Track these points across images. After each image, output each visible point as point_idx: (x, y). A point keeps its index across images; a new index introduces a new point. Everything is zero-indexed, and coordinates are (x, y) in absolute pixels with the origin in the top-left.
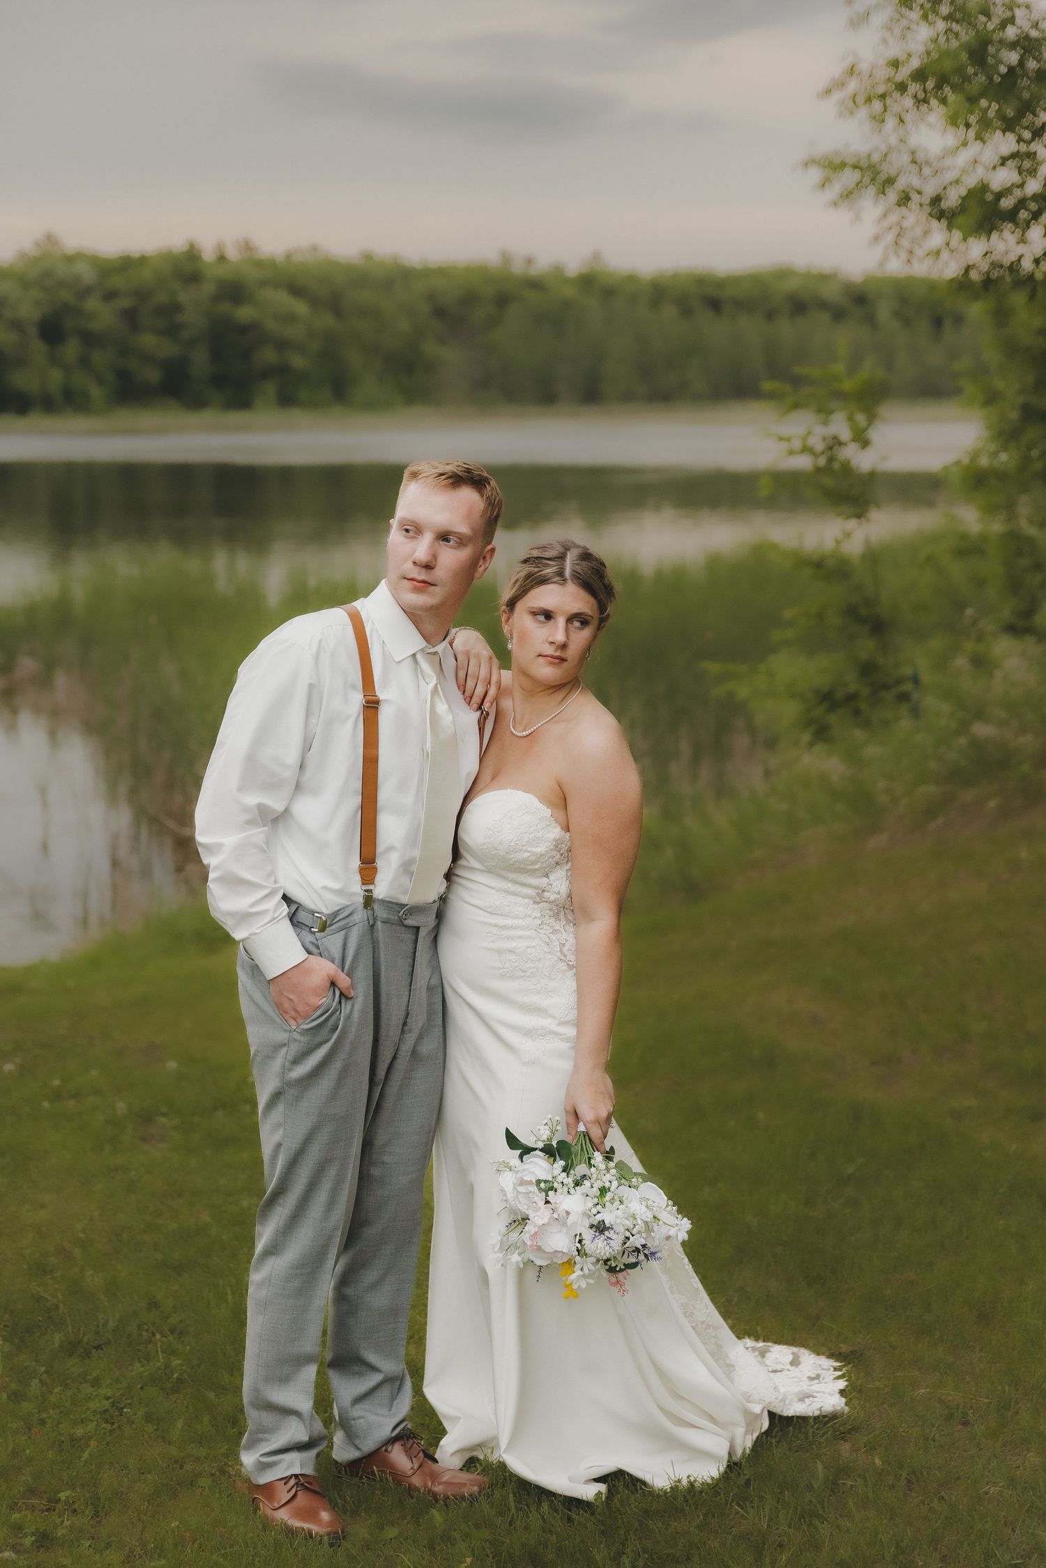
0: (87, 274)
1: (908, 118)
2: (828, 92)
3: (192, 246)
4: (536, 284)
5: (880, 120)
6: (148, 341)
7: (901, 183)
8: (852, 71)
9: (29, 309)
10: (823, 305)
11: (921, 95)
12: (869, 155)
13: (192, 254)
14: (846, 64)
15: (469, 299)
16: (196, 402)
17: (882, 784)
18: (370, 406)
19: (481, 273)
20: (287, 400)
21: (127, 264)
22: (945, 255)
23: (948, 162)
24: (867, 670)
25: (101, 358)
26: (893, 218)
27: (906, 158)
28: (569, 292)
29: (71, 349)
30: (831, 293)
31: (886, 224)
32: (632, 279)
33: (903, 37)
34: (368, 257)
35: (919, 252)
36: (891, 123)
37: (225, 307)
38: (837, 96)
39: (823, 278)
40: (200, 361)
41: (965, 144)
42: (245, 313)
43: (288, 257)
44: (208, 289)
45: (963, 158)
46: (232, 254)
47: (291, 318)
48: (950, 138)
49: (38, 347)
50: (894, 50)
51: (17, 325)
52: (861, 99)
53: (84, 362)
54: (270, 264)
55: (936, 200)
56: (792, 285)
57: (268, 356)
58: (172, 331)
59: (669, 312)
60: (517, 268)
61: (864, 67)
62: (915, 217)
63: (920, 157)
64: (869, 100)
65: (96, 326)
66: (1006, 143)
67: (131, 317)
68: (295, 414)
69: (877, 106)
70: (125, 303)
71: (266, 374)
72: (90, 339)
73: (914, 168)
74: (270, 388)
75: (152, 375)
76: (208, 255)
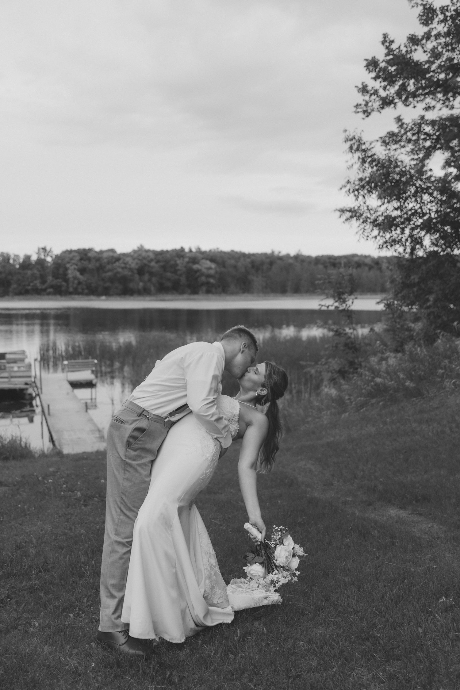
0: (152, 256)
1: (366, 197)
2: (341, 189)
3: (182, 248)
4: (280, 258)
5: (357, 197)
6: (169, 274)
7: (364, 215)
8: (348, 182)
9: (134, 265)
10: (366, 265)
11: (369, 189)
12: (354, 208)
13: (182, 250)
14: (346, 180)
15: (262, 263)
16: (182, 293)
17: (347, 397)
18: (233, 293)
19: (265, 255)
20: (208, 292)
21: (162, 253)
22: (378, 238)
23: (379, 209)
24: (352, 364)
25: (154, 279)
26: (362, 226)
27: (366, 208)
28: (291, 261)
29: (146, 277)
30: (367, 261)
31: (360, 228)
32: (309, 257)
33: (364, 172)
34: (233, 251)
35: (370, 237)
36: (361, 198)
37: (190, 264)
38: (344, 190)
39: (366, 257)
40: (183, 280)
41: (383, 204)
42: (195, 267)
43: (210, 251)
44: (186, 260)
45: (383, 208)
46: (194, 250)
47: (210, 268)
48: (379, 202)
49: (137, 277)
50: (361, 175)
51: (131, 270)
52: (351, 191)
53: (150, 280)
54: (205, 252)
55: (375, 220)
56: (356, 259)
57: (203, 279)
58: (175, 272)
59: (320, 267)
60: (276, 253)
61: (352, 181)
62: (368, 226)
63: (370, 207)
64: (353, 191)
65: (154, 270)
66: (396, 204)
67: (164, 268)
68: (211, 296)
69: (356, 193)
70: (162, 264)
71: (203, 284)
72: (151, 274)
73: (368, 211)
74: (204, 288)
75: (169, 284)
76: (187, 250)
